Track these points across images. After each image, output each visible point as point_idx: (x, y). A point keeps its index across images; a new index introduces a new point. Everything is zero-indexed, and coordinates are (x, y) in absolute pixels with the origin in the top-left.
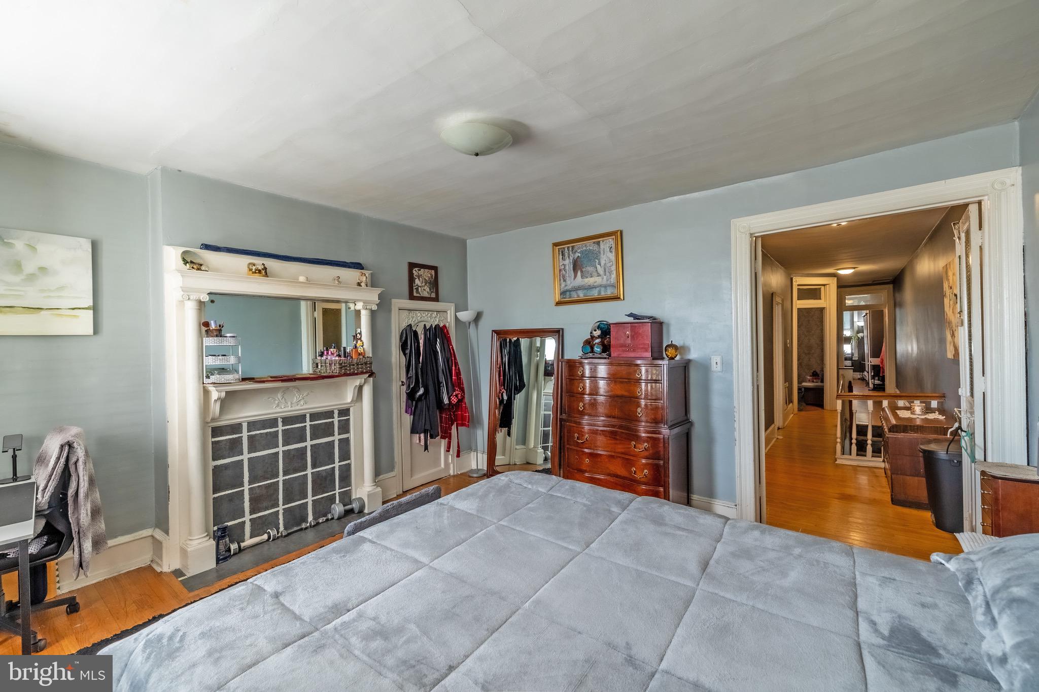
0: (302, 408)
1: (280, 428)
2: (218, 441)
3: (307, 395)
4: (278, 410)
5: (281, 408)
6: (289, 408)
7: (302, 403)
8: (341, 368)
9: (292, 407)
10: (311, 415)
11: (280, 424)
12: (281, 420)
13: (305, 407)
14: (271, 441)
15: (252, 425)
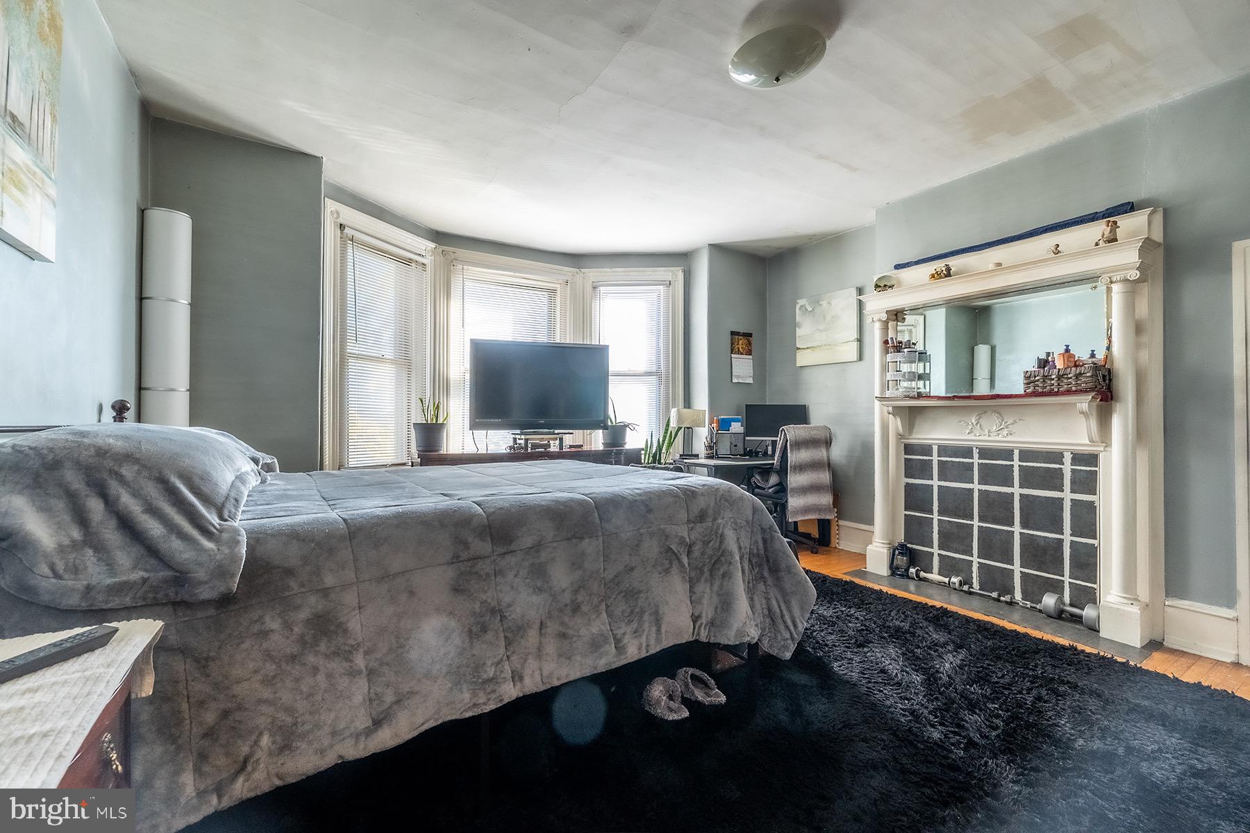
0: (1004, 439)
1: (976, 460)
2: (910, 459)
3: (1013, 424)
4: (971, 437)
5: (976, 436)
6: (986, 438)
7: (1005, 432)
8: (1029, 383)
9: (989, 436)
10: (1021, 452)
11: (976, 455)
12: (978, 450)
13: (1009, 439)
14: (964, 472)
15: (943, 450)
